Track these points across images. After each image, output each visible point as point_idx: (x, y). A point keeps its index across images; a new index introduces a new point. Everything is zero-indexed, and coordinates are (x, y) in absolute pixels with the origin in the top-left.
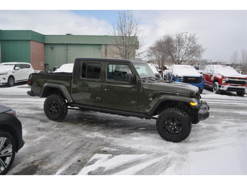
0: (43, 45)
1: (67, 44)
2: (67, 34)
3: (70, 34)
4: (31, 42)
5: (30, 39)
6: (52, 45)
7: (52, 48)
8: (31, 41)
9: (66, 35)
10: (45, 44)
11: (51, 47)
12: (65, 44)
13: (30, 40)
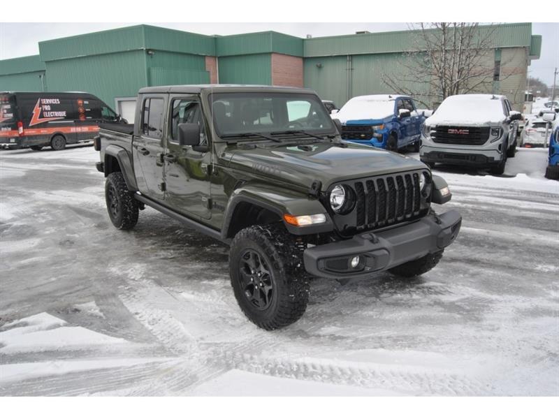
0: (301, 61)
1: (351, 55)
2: (358, 33)
3: (364, 32)
4: (274, 57)
5: (271, 51)
6: (320, 61)
7: (320, 67)
8: (273, 55)
9: (355, 33)
10: (305, 59)
11: (317, 66)
12: (346, 56)
13: (270, 53)
